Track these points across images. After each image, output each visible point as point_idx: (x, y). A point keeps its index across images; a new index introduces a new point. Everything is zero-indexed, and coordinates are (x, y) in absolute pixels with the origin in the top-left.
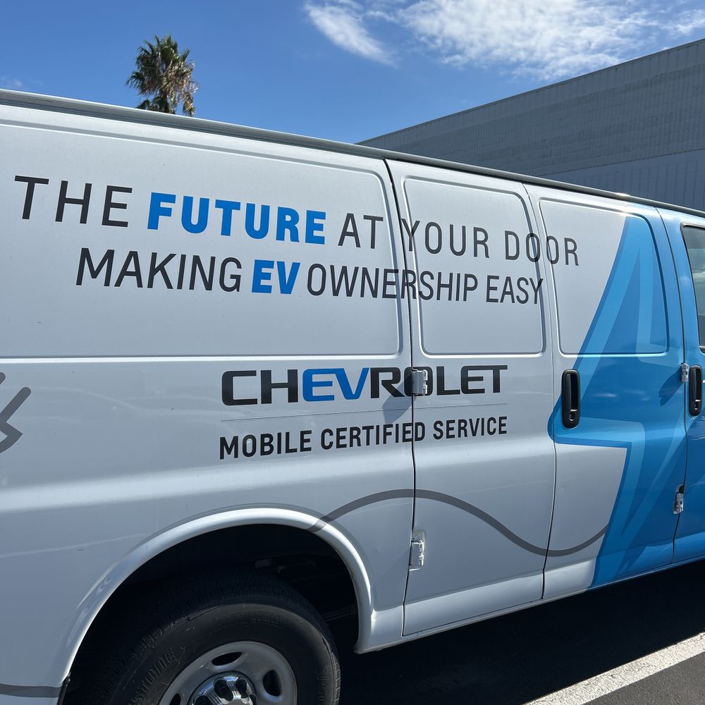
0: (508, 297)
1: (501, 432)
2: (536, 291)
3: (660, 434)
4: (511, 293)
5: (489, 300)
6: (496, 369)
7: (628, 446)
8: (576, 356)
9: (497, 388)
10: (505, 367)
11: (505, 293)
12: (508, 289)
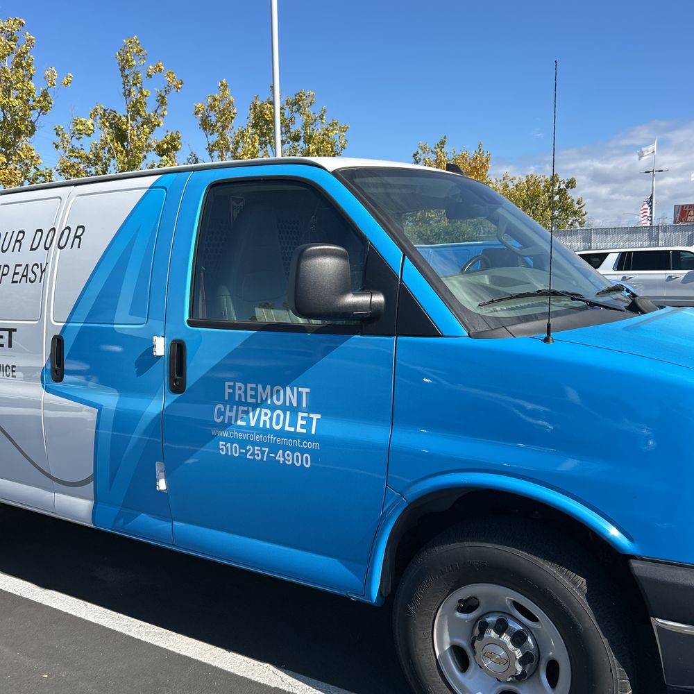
0: (24, 278)
1: (13, 376)
2: (42, 272)
3: (134, 404)
4: (26, 276)
5: (13, 282)
6: (11, 331)
7: (99, 407)
8: (63, 324)
9: (10, 346)
10: (15, 330)
11: (23, 276)
12: (25, 274)
